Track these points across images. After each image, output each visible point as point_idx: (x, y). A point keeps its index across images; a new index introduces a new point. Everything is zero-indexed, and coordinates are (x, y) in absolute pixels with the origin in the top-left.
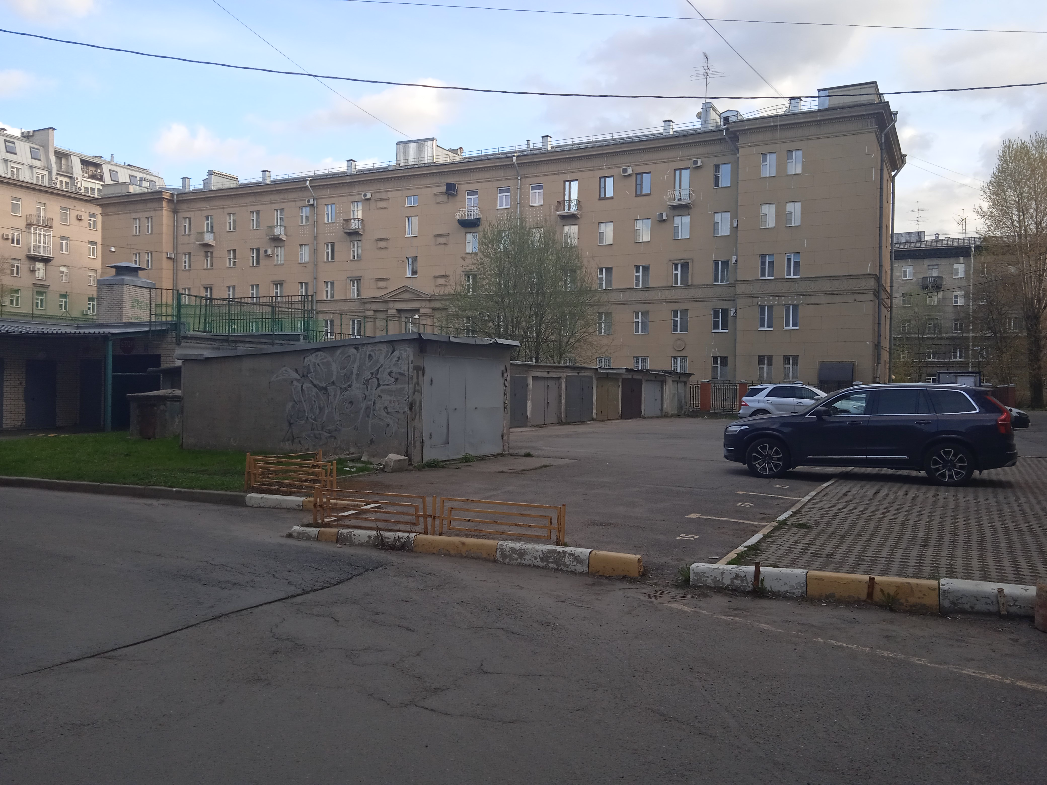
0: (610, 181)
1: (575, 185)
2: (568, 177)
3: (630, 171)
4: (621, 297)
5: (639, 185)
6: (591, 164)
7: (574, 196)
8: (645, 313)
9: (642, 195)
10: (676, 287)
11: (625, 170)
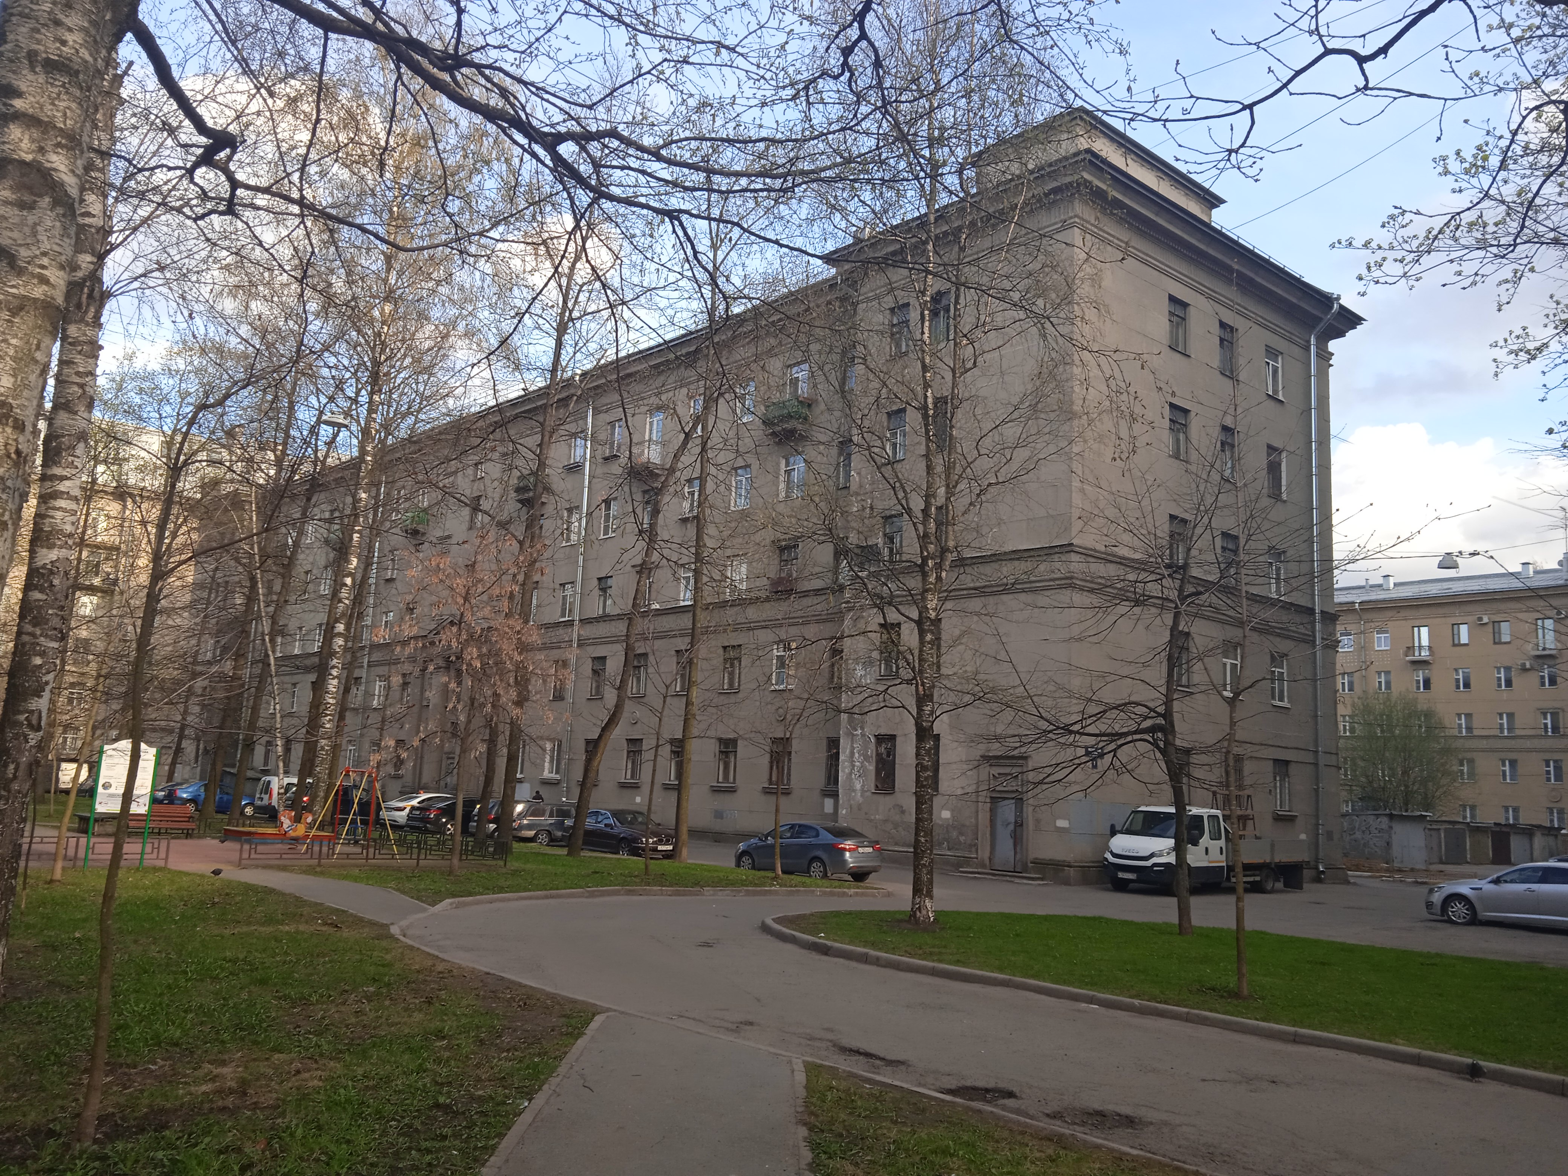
0: (1464, 629)
1: (1424, 631)
2: (1417, 623)
3: (1485, 620)
4: (1484, 744)
5: (1496, 633)
6: (1441, 611)
7: (1425, 642)
8: (1513, 763)
9: (1500, 643)
10: (1546, 736)
11: (1480, 619)
